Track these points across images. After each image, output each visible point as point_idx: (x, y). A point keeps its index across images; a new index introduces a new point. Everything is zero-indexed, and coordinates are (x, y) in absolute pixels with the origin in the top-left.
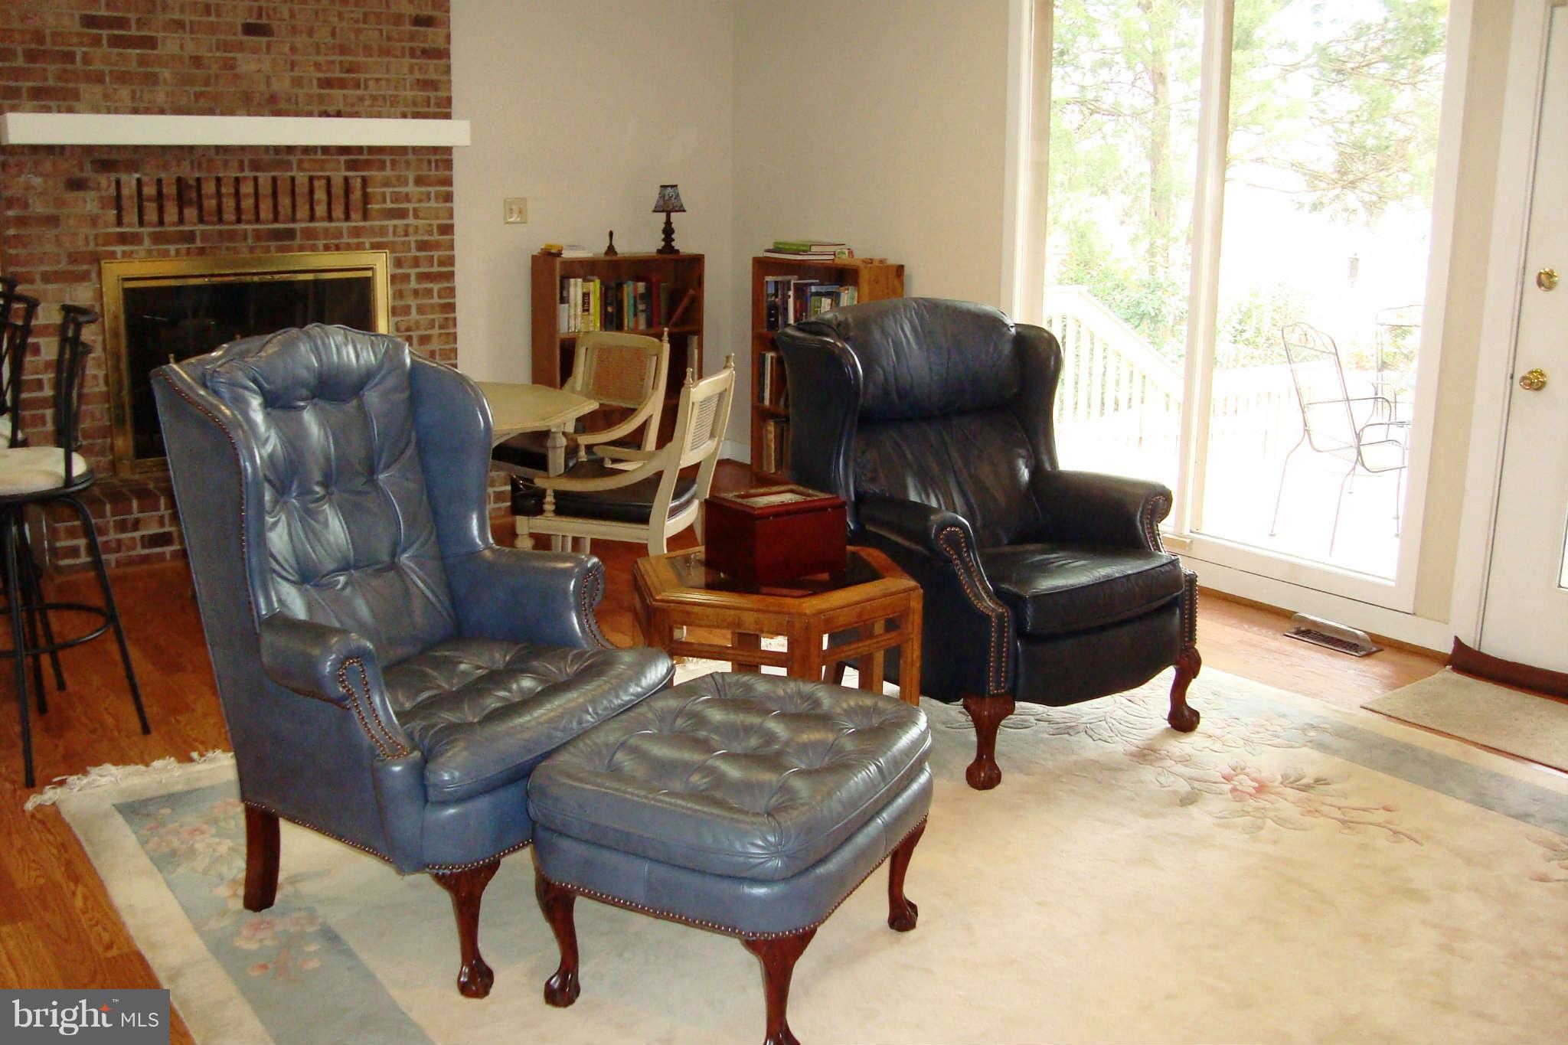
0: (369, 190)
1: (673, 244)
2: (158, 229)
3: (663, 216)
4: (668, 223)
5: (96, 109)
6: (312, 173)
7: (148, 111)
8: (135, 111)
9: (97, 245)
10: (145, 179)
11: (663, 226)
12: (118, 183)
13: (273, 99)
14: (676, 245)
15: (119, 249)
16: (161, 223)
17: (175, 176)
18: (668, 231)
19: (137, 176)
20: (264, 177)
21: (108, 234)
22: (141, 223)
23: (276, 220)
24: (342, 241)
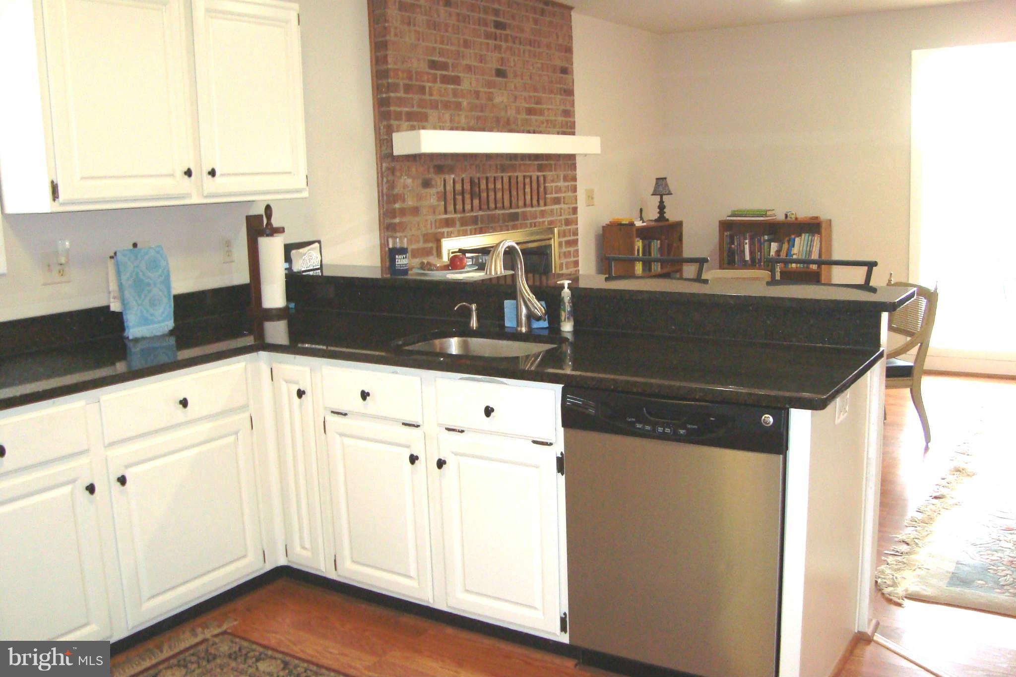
0: (547, 185)
1: (665, 215)
2: (462, 215)
3: (658, 198)
4: (662, 202)
5: (435, 128)
6: (525, 174)
7: (457, 129)
8: (452, 129)
9: (436, 228)
10: (457, 179)
11: (658, 204)
12: (445, 180)
13: (508, 122)
14: (667, 216)
15: (446, 230)
16: (464, 211)
17: (469, 176)
18: (662, 207)
19: (453, 176)
20: (506, 176)
21: (441, 220)
22: (455, 211)
23: (511, 207)
24: (537, 220)
